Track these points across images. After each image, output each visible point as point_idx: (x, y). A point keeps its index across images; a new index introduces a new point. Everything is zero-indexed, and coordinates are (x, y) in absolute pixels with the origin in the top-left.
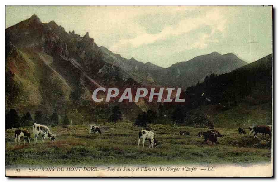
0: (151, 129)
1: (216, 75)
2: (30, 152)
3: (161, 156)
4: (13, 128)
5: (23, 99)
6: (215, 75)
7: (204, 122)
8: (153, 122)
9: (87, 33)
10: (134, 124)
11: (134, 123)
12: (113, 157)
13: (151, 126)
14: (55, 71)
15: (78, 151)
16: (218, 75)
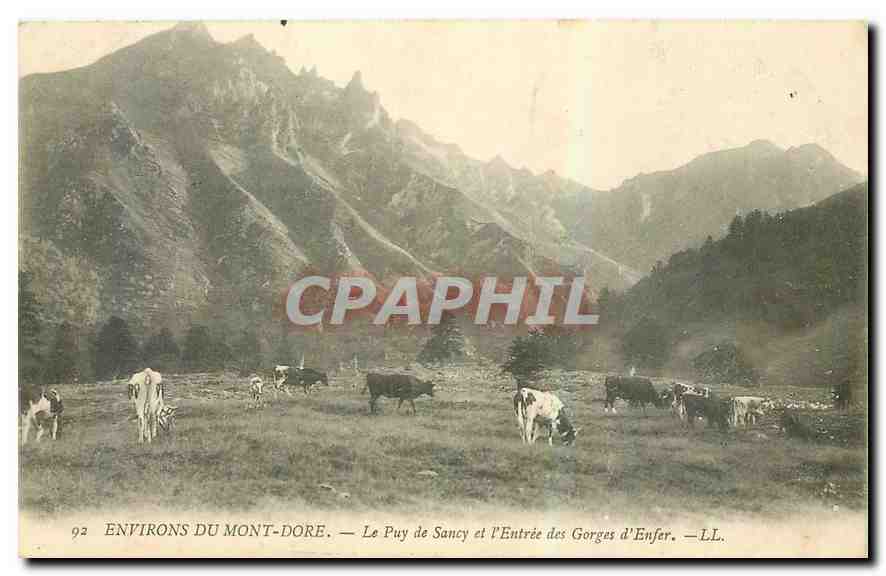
0: (556, 387)
1: (766, 215)
2: (171, 455)
3: (586, 473)
4: (117, 378)
5: (151, 286)
6: (763, 214)
7: (726, 366)
8: (564, 364)
9: (357, 75)
10: (500, 370)
11: (501, 367)
12: (433, 473)
13: (554, 377)
14: (252, 197)
15: (323, 454)
16: (772, 215)
